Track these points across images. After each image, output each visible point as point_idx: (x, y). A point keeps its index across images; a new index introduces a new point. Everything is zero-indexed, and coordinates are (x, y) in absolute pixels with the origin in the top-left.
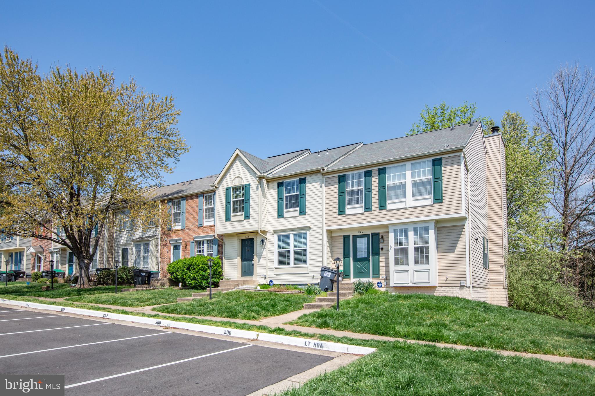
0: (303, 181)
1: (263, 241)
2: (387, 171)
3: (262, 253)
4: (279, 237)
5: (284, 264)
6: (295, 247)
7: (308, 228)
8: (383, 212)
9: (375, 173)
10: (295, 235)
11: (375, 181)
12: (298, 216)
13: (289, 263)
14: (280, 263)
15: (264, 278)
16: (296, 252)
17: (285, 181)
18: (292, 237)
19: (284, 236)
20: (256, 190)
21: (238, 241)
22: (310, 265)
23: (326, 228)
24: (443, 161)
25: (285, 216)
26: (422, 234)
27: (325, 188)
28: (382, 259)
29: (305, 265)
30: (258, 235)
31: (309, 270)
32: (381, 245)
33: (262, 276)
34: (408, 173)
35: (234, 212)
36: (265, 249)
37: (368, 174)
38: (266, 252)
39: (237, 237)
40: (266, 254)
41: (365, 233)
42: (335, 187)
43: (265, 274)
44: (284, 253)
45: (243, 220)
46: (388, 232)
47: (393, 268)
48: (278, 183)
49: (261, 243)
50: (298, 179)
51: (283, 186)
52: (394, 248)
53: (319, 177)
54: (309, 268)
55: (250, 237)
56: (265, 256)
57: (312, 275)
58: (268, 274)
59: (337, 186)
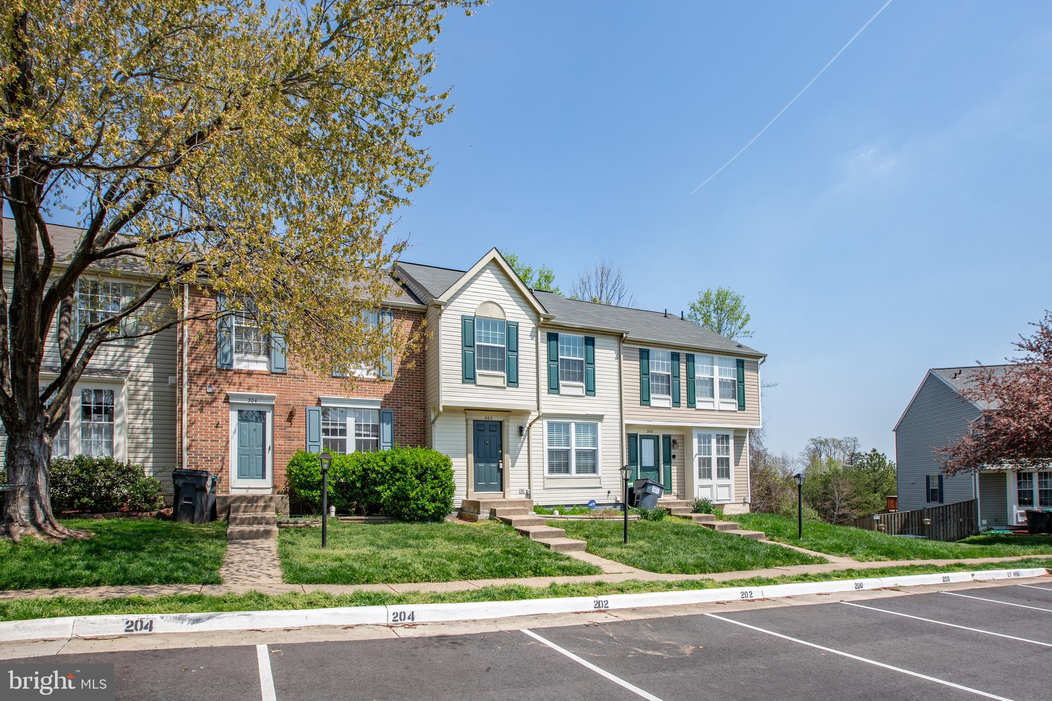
0: (590, 342)
1: (521, 429)
2: (696, 358)
3: (520, 450)
4: (550, 424)
5: (559, 471)
6: (578, 444)
7: (600, 418)
8: (692, 411)
9: (683, 358)
10: (577, 424)
11: (683, 367)
12: (583, 396)
13: (567, 471)
14: (551, 470)
15: (524, 495)
16: (579, 453)
17: (561, 334)
18: (573, 427)
19: (559, 424)
20: (530, 338)
21: (465, 423)
22: (603, 476)
23: (625, 422)
24: (745, 364)
25: (561, 392)
26: (723, 443)
27: (622, 361)
28: (674, 469)
29: (595, 475)
30: (511, 417)
31: (603, 483)
32: (673, 452)
33: (521, 492)
34: (716, 368)
35: (480, 368)
36: (525, 444)
37: (675, 357)
38: (526, 449)
39: (464, 415)
40: (526, 453)
41: (655, 433)
42: (636, 364)
43: (527, 488)
44: (559, 452)
45: (505, 388)
46: (683, 436)
47: (697, 481)
48: (548, 333)
49: (518, 433)
50: (582, 336)
51: (557, 340)
52: (697, 456)
53: (614, 342)
54: (603, 479)
55: (494, 419)
56: (526, 457)
57: (607, 490)
58: (533, 488)
59: (638, 363)
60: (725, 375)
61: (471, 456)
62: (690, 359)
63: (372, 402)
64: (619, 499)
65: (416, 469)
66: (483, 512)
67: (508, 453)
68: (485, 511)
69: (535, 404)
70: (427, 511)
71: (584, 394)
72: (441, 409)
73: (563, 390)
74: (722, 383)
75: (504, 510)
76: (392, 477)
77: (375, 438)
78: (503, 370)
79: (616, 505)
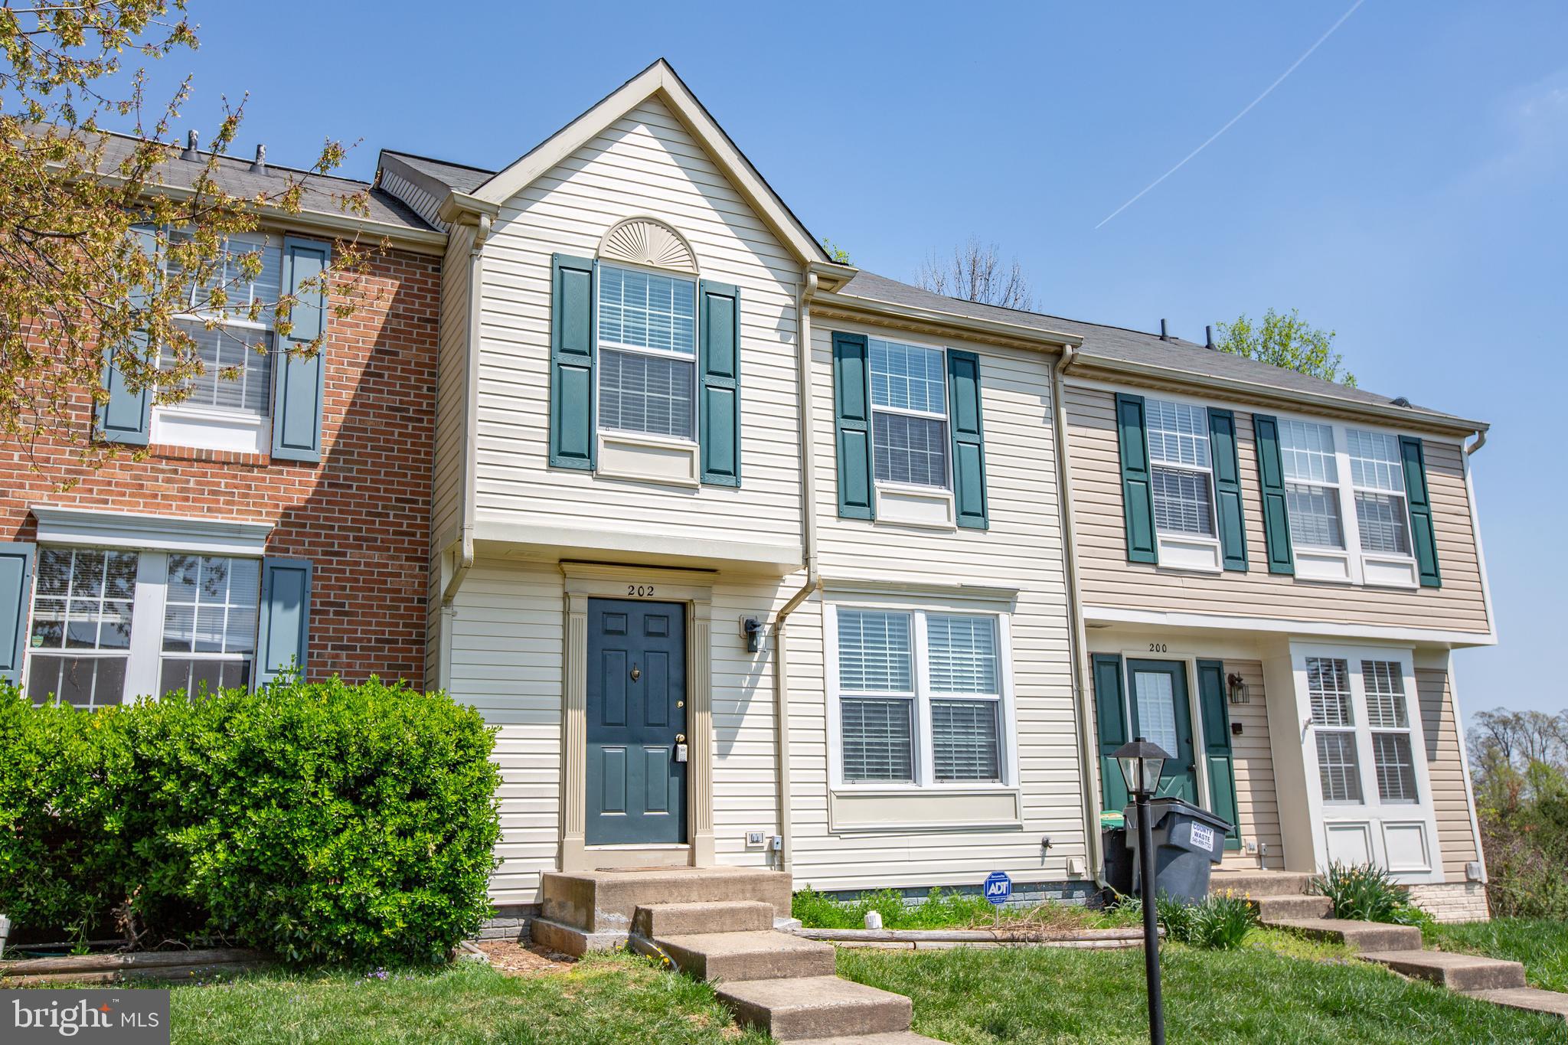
0: (963, 365)
1: (750, 630)
2: (1281, 430)
3: (747, 701)
4: (846, 617)
5: (879, 773)
6: (937, 681)
7: (1006, 598)
8: (1282, 585)
9: (1244, 429)
10: (933, 619)
12: (950, 531)
13: (907, 771)
14: (852, 771)
15: (761, 858)
16: (942, 713)
17: (877, 340)
18: (920, 625)
19: (875, 619)
20: (777, 337)
21: (559, 606)
22: (1025, 788)
23: (1086, 613)
24: (1425, 451)
25: (881, 516)
26: (1384, 688)
27: (1066, 429)
28: (1241, 769)
29: (997, 785)
30: (716, 589)
31: (1024, 812)
32: (1234, 714)
33: (752, 843)
34: (1343, 460)
35: (610, 422)
36: (766, 681)
37: (1221, 422)
38: (769, 695)
39: (557, 579)
40: (769, 708)
41: (1173, 654)
42: (1104, 442)
43: (771, 831)
44: (877, 707)
45: (693, 488)
46: (1259, 664)
47: (1320, 810)
48: (834, 333)
49: (741, 643)
50: (940, 347)
51: (863, 356)
52: (1313, 728)
53: (1036, 371)
54: (1024, 800)
55: (660, 594)
56: (769, 722)
57: (1039, 838)
58: (791, 830)
59: (1113, 435)
60: (1372, 481)
61: (578, 719)
62: (1265, 430)
63: (237, 533)
64: (1080, 867)
65: (340, 757)
66: (607, 924)
67: (706, 708)
68: (616, 917)
69: (796, 543)
70: (376, 924)
71: (953, 524)
72: (469, 551)
73: (885, 509)
74: (1366, 507)
75: (682, 915)
76: (240, 791)
77: (240, 657)
78: (688, 432)
79: (1073, 885)
